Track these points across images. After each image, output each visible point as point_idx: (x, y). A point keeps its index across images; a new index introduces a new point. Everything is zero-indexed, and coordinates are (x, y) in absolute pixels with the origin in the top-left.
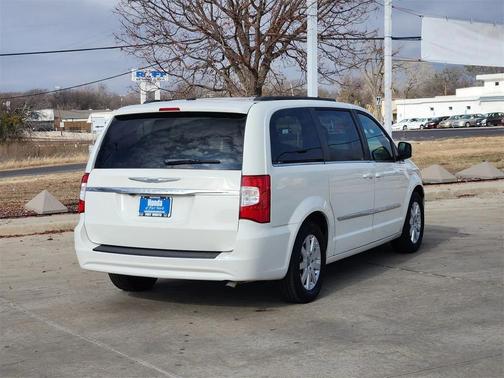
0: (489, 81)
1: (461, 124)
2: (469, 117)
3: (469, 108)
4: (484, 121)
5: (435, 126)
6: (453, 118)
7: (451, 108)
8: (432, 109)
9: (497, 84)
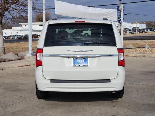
0: (23, 25)
1: (16, 38)
2: (18, 36)
3: (17, 33)
4: (23, 37)
5: (7, 38)
6: (13, 36)
7: (12, 33)
8: (5, 33)
9: (26, 26)
